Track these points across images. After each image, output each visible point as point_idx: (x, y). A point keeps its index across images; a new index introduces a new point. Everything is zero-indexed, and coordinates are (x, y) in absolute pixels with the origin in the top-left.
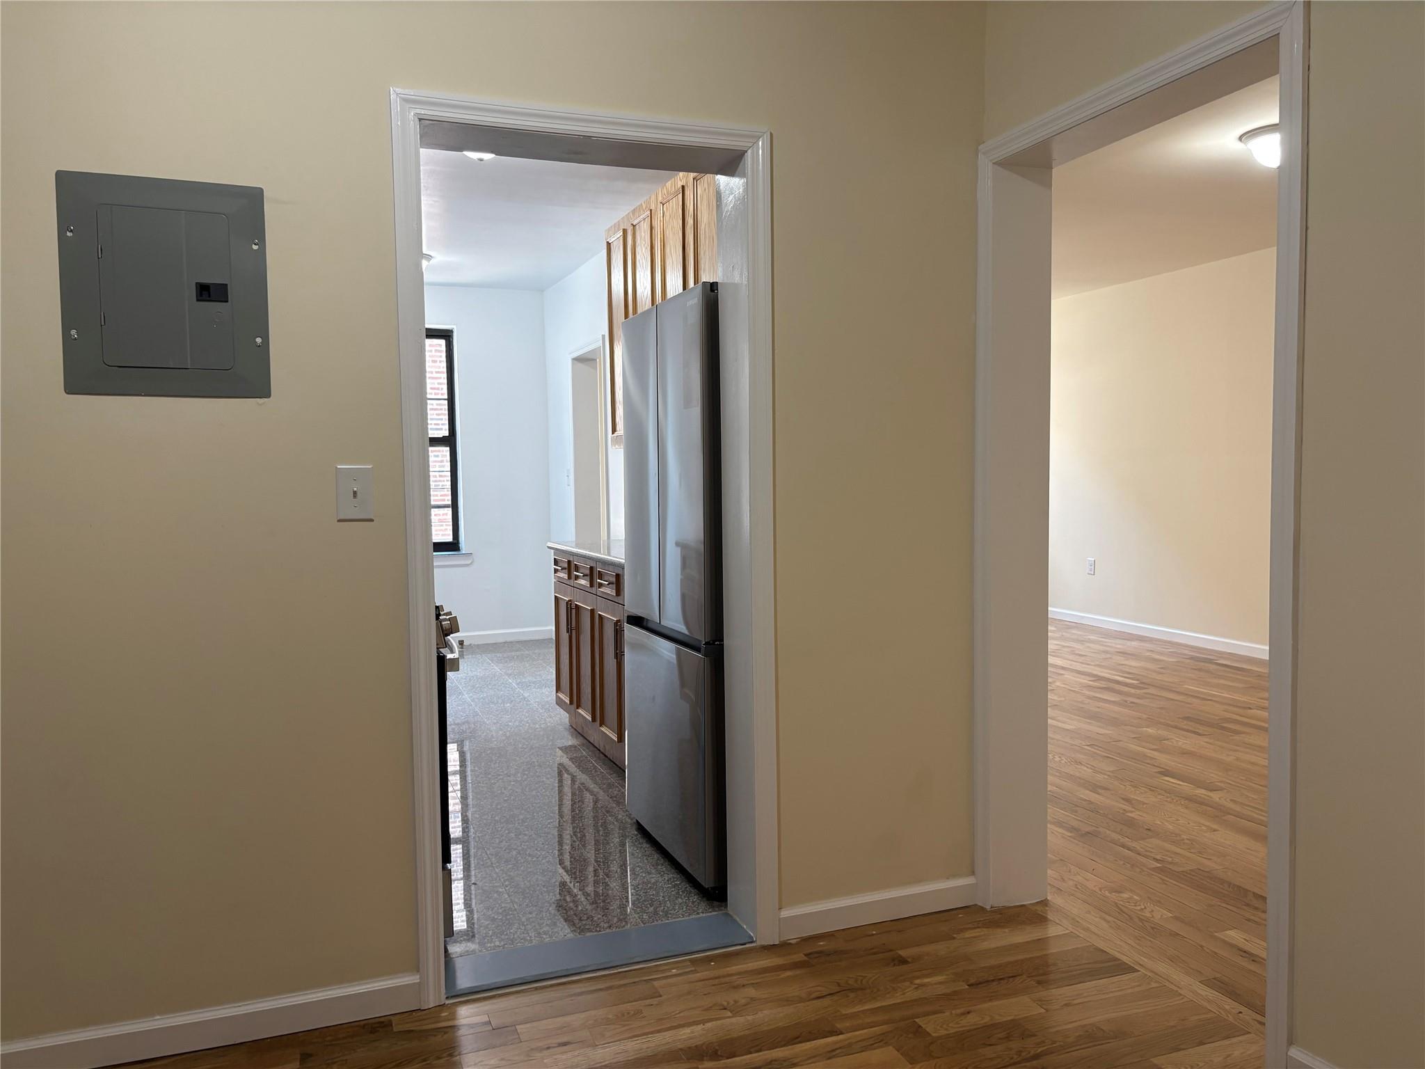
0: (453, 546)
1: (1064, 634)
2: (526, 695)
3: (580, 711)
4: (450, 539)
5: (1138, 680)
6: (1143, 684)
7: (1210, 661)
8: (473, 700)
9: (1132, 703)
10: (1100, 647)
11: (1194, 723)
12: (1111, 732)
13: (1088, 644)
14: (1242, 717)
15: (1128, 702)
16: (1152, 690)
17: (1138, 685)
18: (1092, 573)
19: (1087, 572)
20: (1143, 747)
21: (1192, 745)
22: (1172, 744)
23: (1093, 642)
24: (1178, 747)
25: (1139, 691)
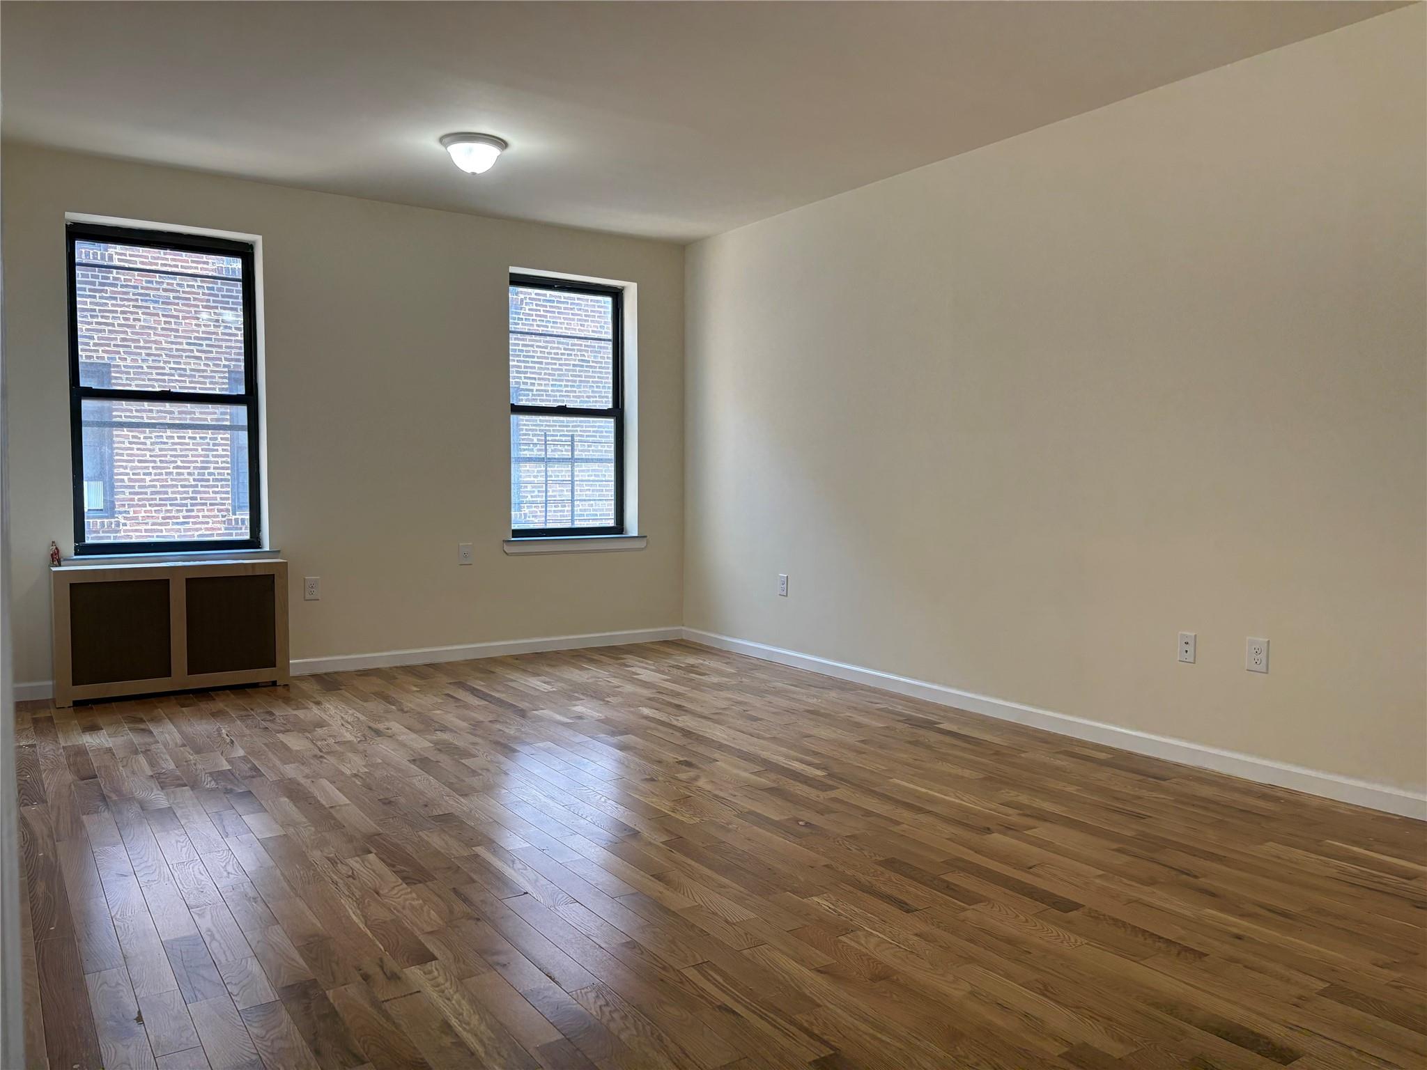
1: (744, 680)
5: (825, 769)
6: (837, 777)
7: (930, 725)
9: (808, 825)
10: (783, 703)
11: (899, 876)
12: (753, 915)
13: (770, 698)
14: (976, 854)
15: (801, 823)
16: (842, 793)
17: (823, 780)
18: (785, 593)
19: (778, 593)
20: (801, 961)
21: (892, 948)
22: (856, 946)
23: (778, 693)
24: (867, 955)
25: (822, 796)
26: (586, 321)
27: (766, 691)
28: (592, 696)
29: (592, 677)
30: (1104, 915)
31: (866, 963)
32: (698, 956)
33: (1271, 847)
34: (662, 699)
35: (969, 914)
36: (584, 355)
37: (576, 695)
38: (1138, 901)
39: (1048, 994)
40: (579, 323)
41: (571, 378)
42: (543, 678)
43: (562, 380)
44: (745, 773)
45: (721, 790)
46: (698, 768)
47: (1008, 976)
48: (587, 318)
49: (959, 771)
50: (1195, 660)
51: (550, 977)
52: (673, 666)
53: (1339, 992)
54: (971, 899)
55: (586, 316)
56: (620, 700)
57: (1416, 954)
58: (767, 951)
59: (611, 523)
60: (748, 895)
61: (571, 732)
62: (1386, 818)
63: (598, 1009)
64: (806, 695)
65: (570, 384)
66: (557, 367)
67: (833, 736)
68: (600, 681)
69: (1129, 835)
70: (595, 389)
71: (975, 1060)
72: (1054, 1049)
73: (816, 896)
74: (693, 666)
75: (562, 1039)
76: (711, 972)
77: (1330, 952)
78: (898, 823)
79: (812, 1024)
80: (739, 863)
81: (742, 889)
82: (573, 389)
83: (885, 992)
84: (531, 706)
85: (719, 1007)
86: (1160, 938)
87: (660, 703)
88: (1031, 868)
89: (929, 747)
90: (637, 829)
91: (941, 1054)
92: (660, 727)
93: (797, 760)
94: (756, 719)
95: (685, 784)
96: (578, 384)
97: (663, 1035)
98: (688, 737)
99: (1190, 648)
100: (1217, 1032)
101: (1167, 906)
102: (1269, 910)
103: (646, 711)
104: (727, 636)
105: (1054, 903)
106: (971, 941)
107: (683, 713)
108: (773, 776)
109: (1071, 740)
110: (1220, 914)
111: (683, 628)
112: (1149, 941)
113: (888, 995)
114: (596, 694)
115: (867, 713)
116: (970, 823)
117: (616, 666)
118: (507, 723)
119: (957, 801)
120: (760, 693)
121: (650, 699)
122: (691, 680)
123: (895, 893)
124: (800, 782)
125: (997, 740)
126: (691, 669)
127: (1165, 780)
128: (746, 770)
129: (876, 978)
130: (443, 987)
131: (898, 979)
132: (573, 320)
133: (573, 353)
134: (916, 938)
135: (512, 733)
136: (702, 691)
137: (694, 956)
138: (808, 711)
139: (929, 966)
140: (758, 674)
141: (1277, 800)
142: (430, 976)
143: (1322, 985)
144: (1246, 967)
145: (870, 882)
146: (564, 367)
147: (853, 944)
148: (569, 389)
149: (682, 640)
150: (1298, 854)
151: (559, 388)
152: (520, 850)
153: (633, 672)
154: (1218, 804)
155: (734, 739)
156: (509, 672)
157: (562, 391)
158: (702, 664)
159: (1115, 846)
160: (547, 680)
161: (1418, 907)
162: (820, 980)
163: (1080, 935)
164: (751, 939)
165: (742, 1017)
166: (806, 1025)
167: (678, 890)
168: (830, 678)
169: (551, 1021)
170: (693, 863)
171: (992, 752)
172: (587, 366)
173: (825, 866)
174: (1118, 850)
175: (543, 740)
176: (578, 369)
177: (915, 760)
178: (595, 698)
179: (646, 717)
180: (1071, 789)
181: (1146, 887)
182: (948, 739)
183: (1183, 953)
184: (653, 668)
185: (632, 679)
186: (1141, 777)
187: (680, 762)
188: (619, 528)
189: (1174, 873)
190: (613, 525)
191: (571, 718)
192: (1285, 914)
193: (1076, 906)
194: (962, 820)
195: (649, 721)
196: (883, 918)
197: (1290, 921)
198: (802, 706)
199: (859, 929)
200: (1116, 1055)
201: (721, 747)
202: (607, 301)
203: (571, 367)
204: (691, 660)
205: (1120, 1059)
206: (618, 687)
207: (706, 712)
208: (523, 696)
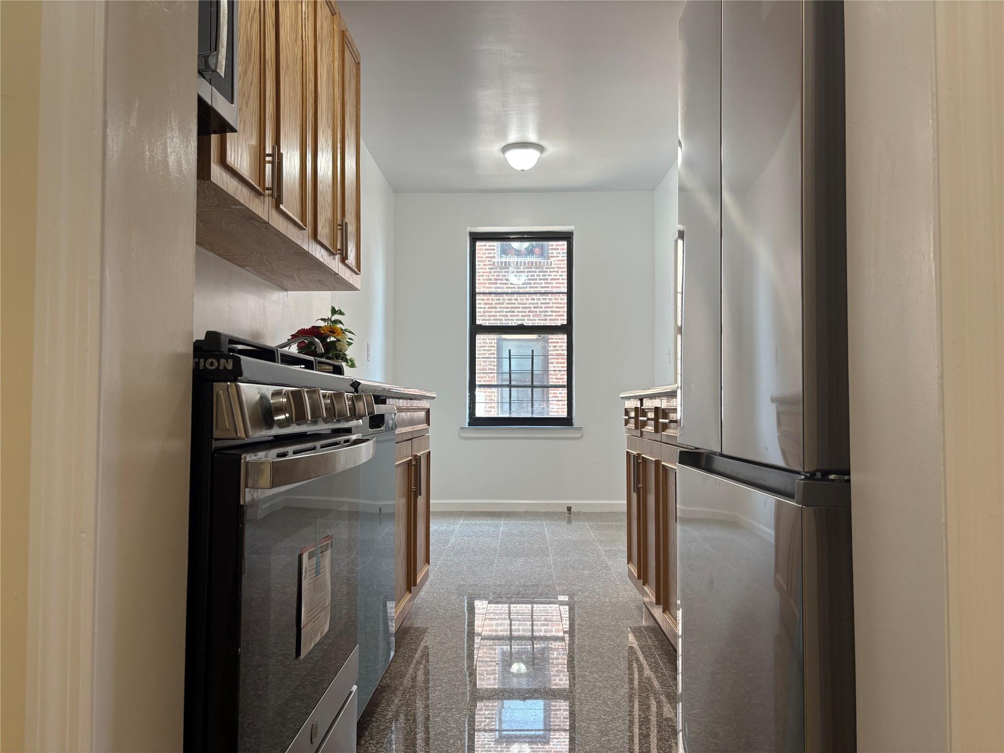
0: (566, 422)
2: (609, 564)
3: (646, 588)
4: (564, 414)
8: (555, 564)
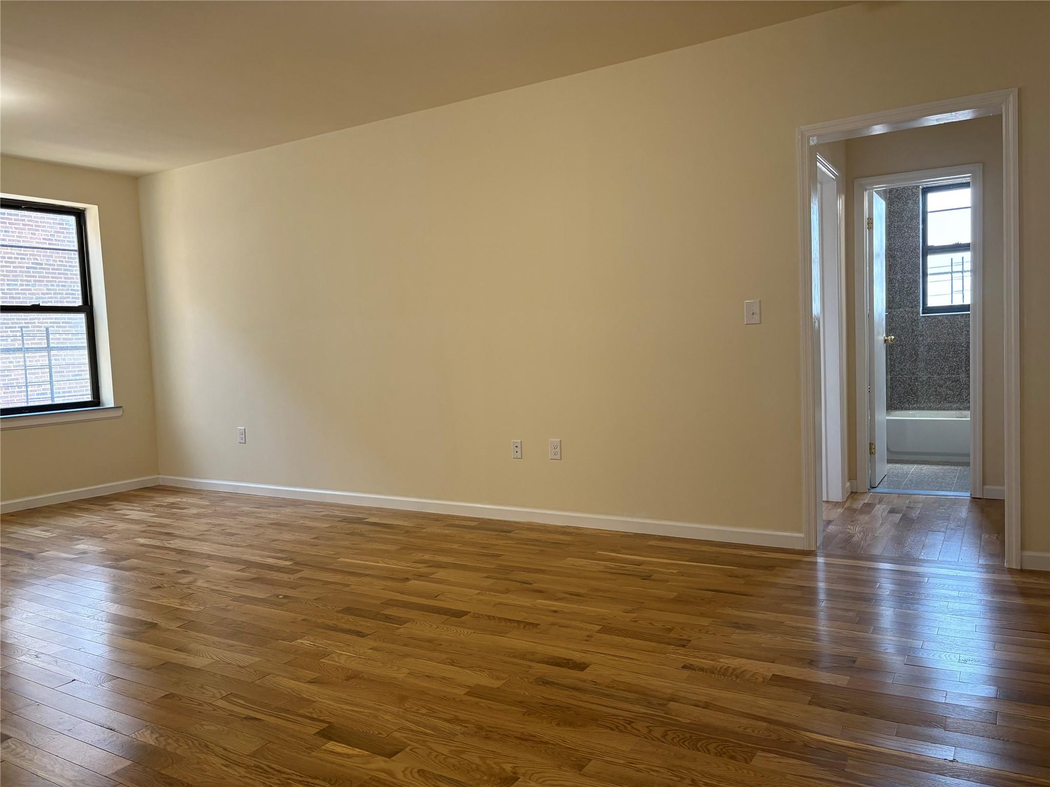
1: (217, 508)
5: (291, 560)
6: (301, 564)
7: (360, 521)
9: (285, 597)
10: (253, 521)
11: (353, 617)
12: (258, 659)
13: (241, 518)
14: (402, 595)
15: (280, 597)
16: (306, 573)
17: (290, 567)
18: (243, 441)
19: (238, 441)
20: (298, 679)
21: (356, 660)
22: (333, 663)
23: (246, 514)
24: (341, 666)
25: (293, 577)
26: (36, 230)
27: (236, 515)
28: (90, 536)
29: (86, 522)
30: (482, 615)
31: (341, 671)
32: (223, 692)
33: (570, 560)
34: (150, 530)
35: (402, 630)
36: (36, 259)
37: (76, 536)
38: (500, 604)
39: (455, 664)
40: (30, 232)
41: (25, 278)
42: (40, 528)
43: (17, 280)
44: (232, 571)
45: (216, 585)
46: (195, 574)
47: (430, 659)
48: (38, 228)
49: (384, 547)
50: (522, 456)
51: (111, 729)
52: (157, 506)
53: (607, 629)
54: (401, 621)
55: (36, 226)
56: (116, 535)
57: (643, 603)
58: (272, 678)
59: (88, 398)
60: (251, 647)
61: (80, 564)
62: (626, 535)
63: (155, 740)
64: (267, 513)
65: (25, 283)
66: (12, 269)
67: (293, 538)
68: (94, 524)
69: (493, 567)
70: (50, 287)
71: (417, 708)
72: (461, 692)
73: (301, 639)
74: (173, 503)
75: (132, 764)
76: (235, 700)
77: (602, 610)
78: (348, 585)
79: (312, 713)
80: (241, 630)
81: (246, 645)
82: (28, 287)
83: (356, 685)
84: (37, 550)
85: (245, 718)
86: (514, 620)
87: (152, 533)
88: (436, 597)
89: (361, 535)
90: (155, 622)
91: (395, 710)
92: (157, 550)
93: (269, 557)
94: (233, 535)
95: (186, 586)
96: (32, 283)
97: (208, 743)
98: (181, 554)
99: (519, 450)
100: (547, 663)
101: (517, 603)
102: (571, 594)
103: (142, 541)
104: (199, 478)
105: (453, 614)
106: (405, 645)
107: (174, 538)
108: (254, 570)
109: (453, 517)
110: (546, 602)
111: (160, 476)
112: (509, 624)
113: (358, 686)
114: (93, 534)
115: (315, 519)
116: (395, 577)
117: (106, 511)
118: (19, 565)
119: (386, 565)
120: (233, 516)
121: (142, 532)
122: (175, 514)
123: (353, 628)
124: (275, 571)
125: (406, 524)
126: (172, 506)
127: (510, 532)
128: (233, 570)
129: (348, 678)
130: (22, 754)
131: (363, 676)
132: (24, 229)
133: (26, 257)
134: (370, 651)
135: (26, 572)
136: (186, 520)
137: (220, 692)
138: (271, 524)
139: (380, 664)
140: (228, 504)
141: (570, 534)
142: (9, 750)
143: (599, 627)
144: (560, 626)
145: (335, 624)
146: (18, 269)
147: (330, 662)
148: (25, 287)
149: (160, 486)
150: (584, 562)
151: (15, 287)
152: (59, 653)
153: (122, 514)
154: (541, 541)
155: (219, 550)
156: (8, 526)
157: (18, 290)
158: (180, 502)
159: (486, 575)
160: (45, 528)
161: (644, 579)
162: (314, 688)
163: (469, 628)
164: (260, 674)
165: (263, 720)
166: (308, 714)
167: (198, 654)
168: (284, 499)
169: (120, 755)
170: (206, 636)
171: (404, 532)
172: (40, 268)
173: (302, 620)
174: (487, 577)
175: (55, 574)
176: (32, 270)
177: (353, 544)
178: (94, 537)
179: (143, 545)
180: (455, 546)
181: (505, 595)
182: (373, 528)
183: (527, 626)
184: (140, 509)
185: (123, 519)
186: (497, 533)
187: (179, 572)
188: (96, 400)
189: (519, 584)
190: (90, 399)
191: (76, 554)
192: (578, 595)
193: (465, 613)
194: (390, 576)
195: (146, 547)
196: (347, 643)
197: (582, 598)
198: (267, 521)
199: (332, 653)
200: (496, 686)
201: (210, 557)
202: (72, 220)
203: (25, 269)
204: (171, 499)
205: (498, 688)
206: (112, 527)
207: (192, 535)
208: (27, 543)
